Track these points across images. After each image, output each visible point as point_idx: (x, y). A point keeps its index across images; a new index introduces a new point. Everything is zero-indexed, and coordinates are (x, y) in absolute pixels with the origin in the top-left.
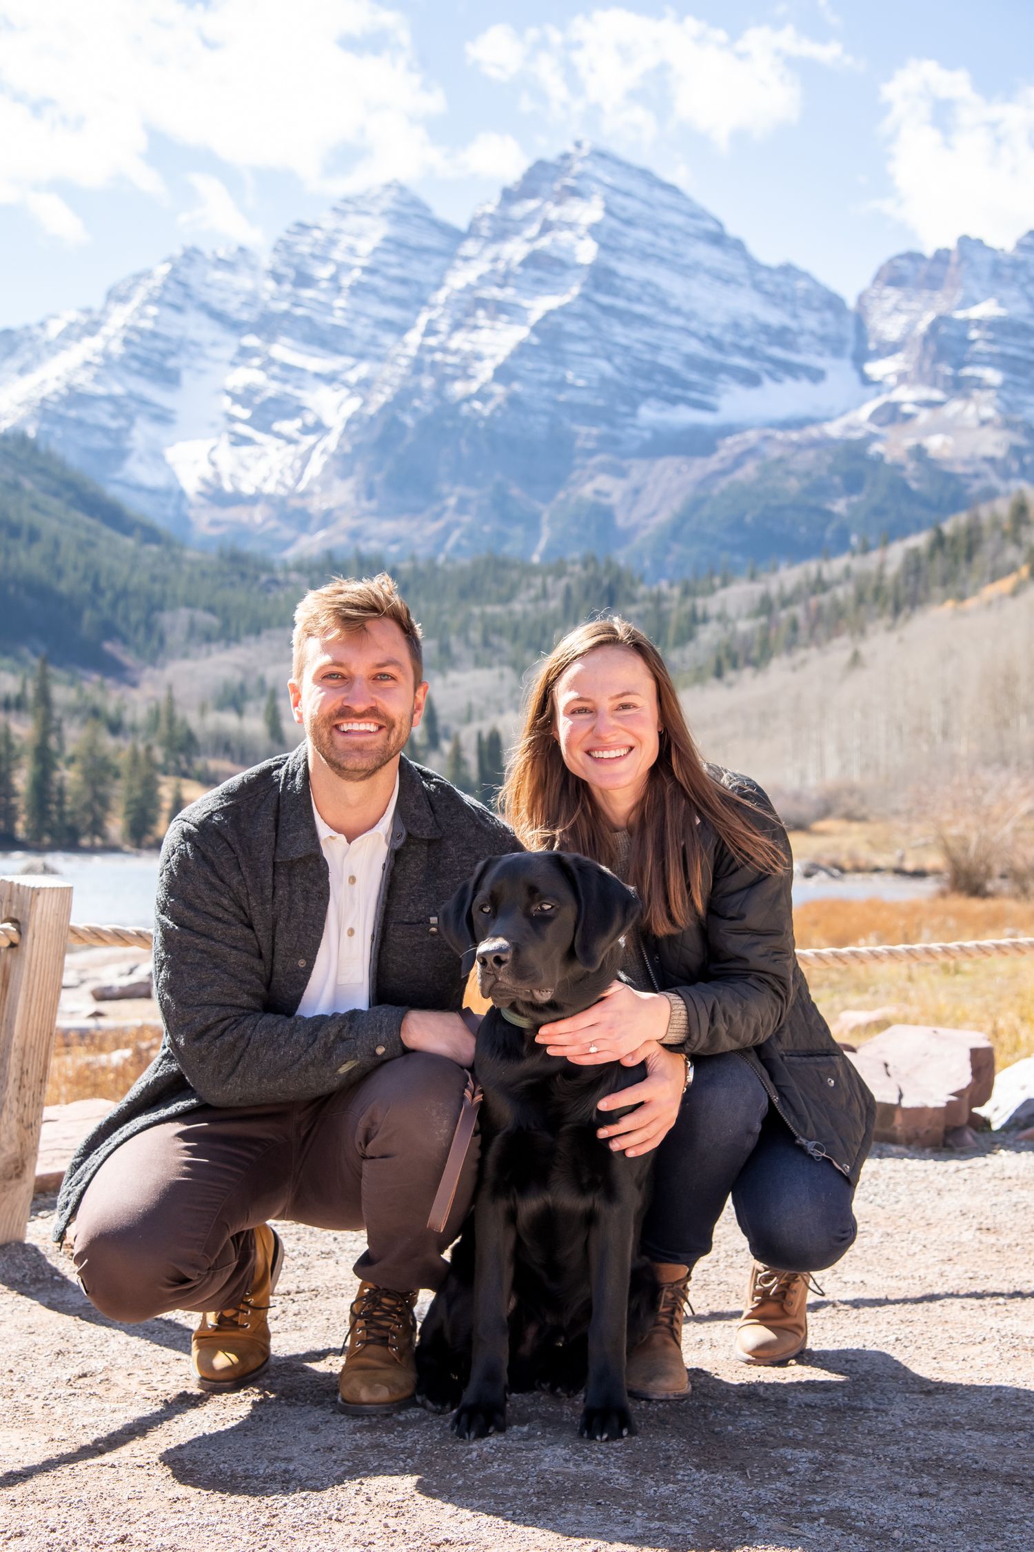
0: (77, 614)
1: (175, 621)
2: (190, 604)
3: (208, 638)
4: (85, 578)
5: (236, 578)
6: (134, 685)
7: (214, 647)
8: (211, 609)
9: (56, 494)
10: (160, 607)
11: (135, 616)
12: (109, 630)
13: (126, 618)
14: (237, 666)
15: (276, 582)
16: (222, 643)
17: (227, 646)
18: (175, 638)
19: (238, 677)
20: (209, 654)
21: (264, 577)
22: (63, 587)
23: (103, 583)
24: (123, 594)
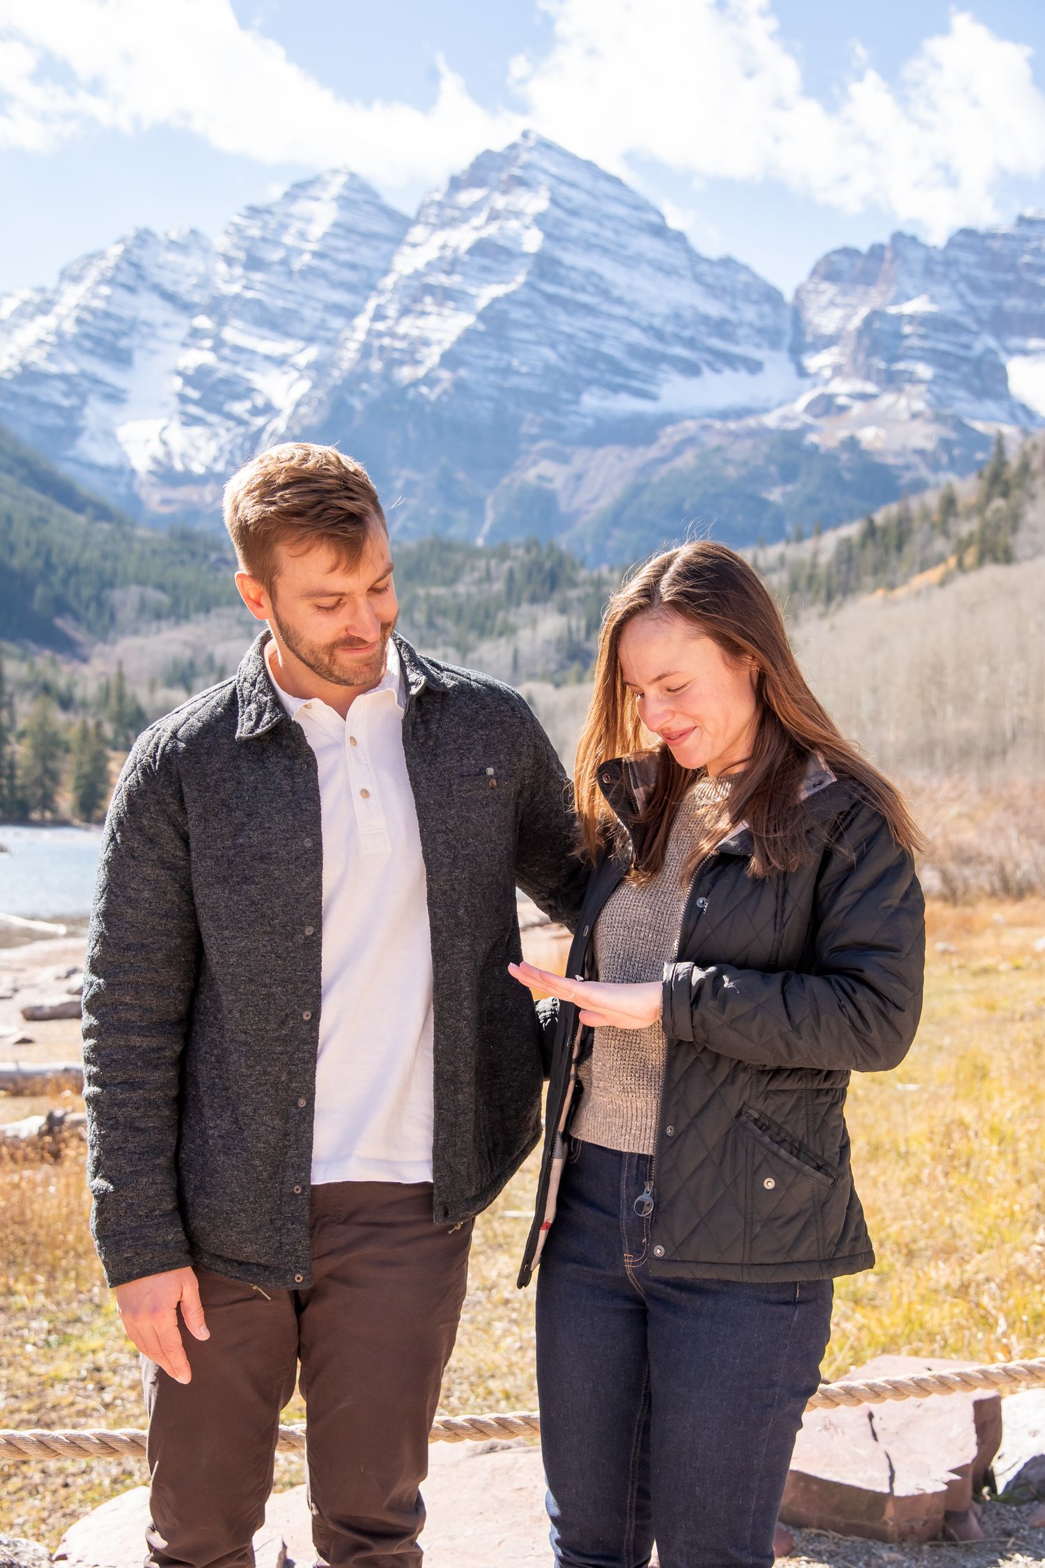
0: (29, 591)
1: (126, 598)
2: (140, 582)
3: (158, 615)
4: (37, 554)
5: (186, 557)
6: (85, 660)
7: (164, 624)
8: (161, 587)
9: (10, 472)
10: (111, 585)
11: (87, 592)
12: (61, 607)
13: (77, 594)
14: (186, 644)
15: (225, 561)
16: (172, 620)
17: (177, 624)
18: (126, 614)
19: (187, 654)
20: (159, 631)
21: (213, 556)
22: (16, 563)
23: (54, 559)
24: (74, 571)
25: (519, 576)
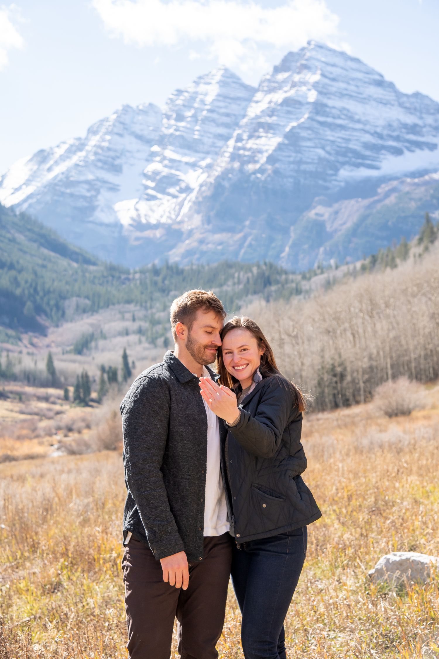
0: (23, 304)
1: (71, 304)
2: (78, 296)
3: (84, 311)
4: (31, 286)
5: (110, 278)
6: (46, 336)
7: (85, 315)
8: (87, 297)
9: (35, 241)
10: (65, 298)
11: (52, 302)
12: (39, 310)
13: (48, 304)
14: (92, 325)
15: (128, 279)
16: (90, 313)
17: (92, 315)
18: (69, 312)
19: (91, 330)
20: (82, 319)
21: (123, 277)
22: (18, 292)
23: (39, 288)
24: (47, 292)
25: (251, 281)
